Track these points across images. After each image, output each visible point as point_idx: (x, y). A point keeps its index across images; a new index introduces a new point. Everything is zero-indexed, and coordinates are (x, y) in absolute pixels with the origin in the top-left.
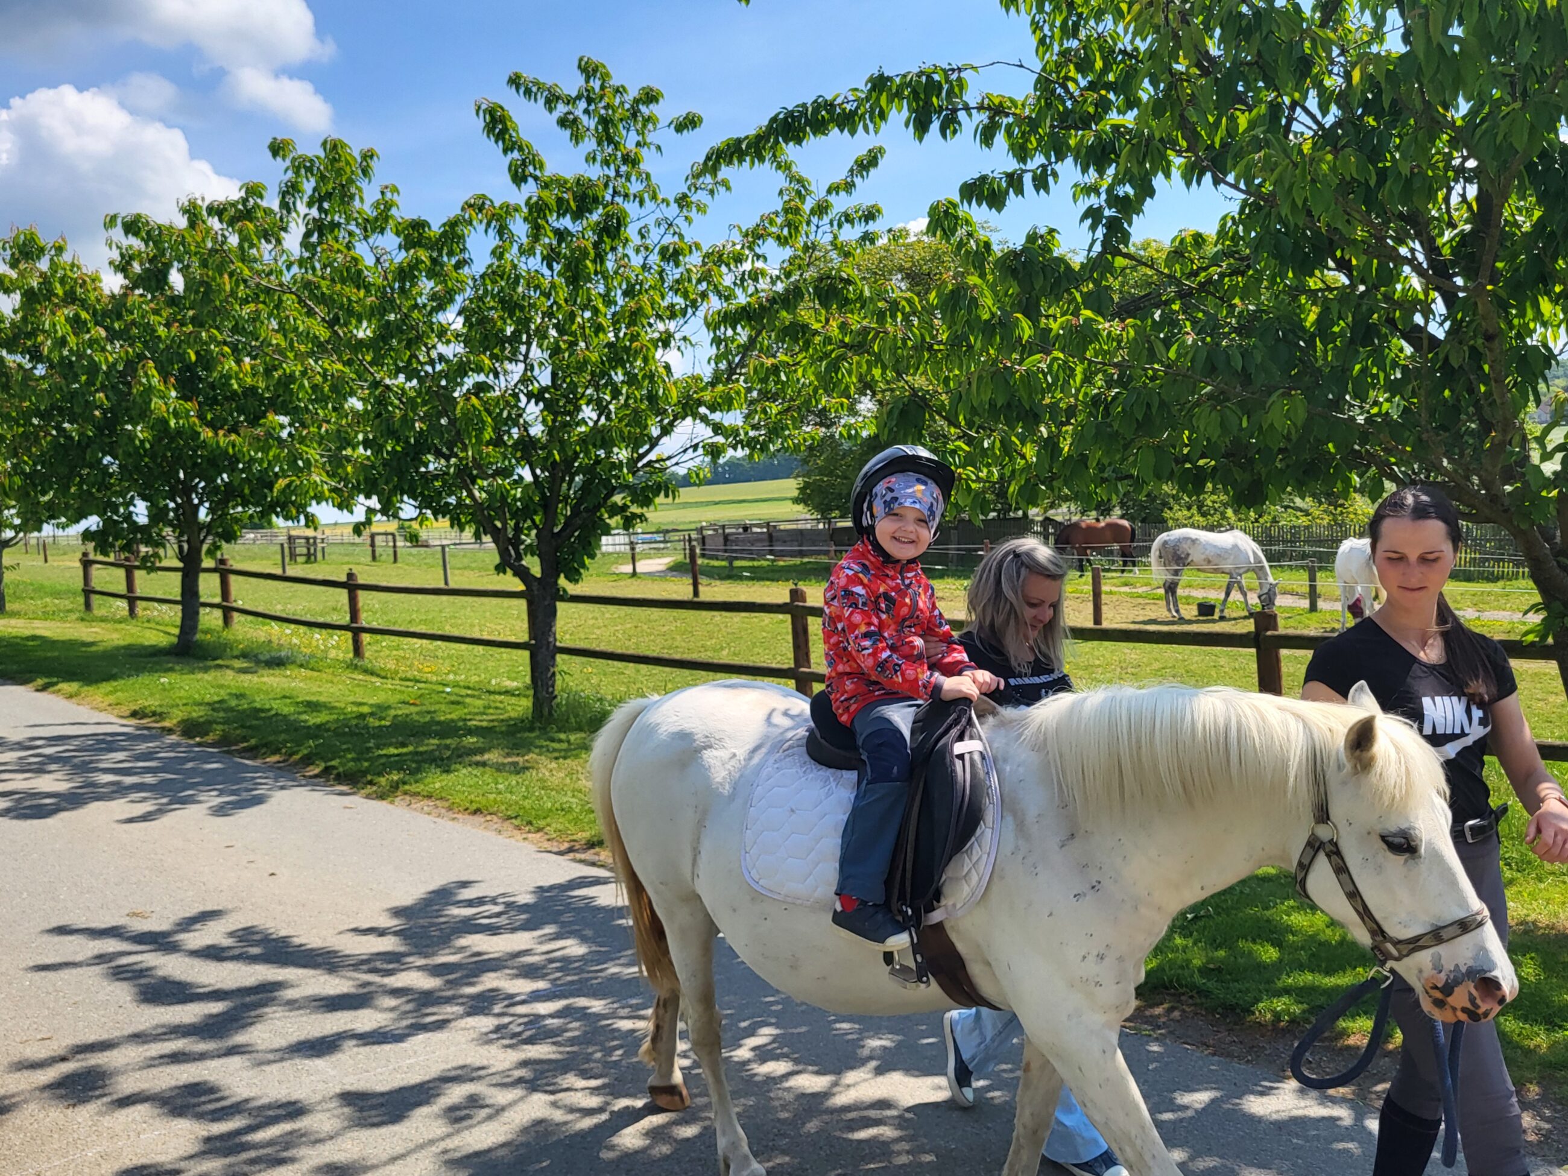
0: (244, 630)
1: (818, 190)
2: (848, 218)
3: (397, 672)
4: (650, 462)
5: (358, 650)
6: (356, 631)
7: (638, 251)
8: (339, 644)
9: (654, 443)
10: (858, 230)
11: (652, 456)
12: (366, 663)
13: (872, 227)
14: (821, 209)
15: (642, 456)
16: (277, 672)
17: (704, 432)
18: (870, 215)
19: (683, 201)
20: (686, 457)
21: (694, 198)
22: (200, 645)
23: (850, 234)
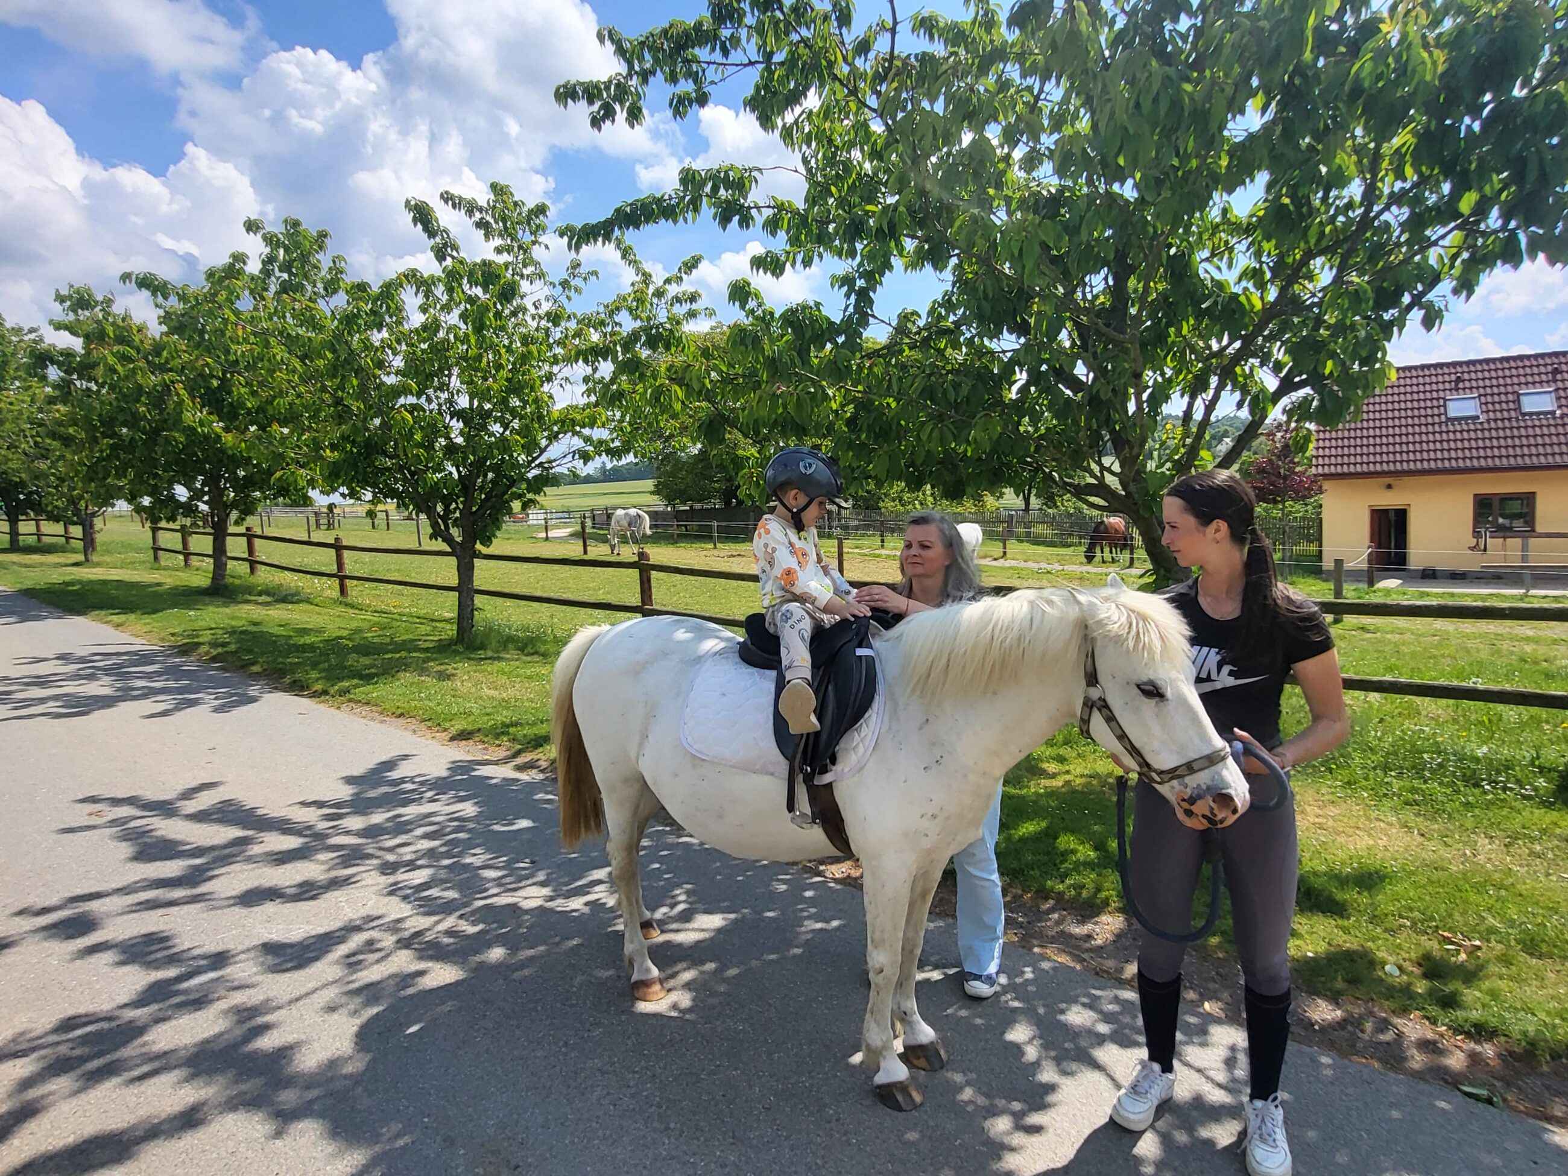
0: (264, 576)
1: (658, 280)
2: (677, 299)
3: (369, 606)
4: (541, 463)
5: (343, 591)
6: (342, 578)
7: (534, 318)
8: (330, 588)
9: (543, 451)
10: (686, 307)
11: (543, 459)
12: (349, 600)
13: (694, 306)
14: (659, 294)
15: (534, 459)
16: (283, 605)
17: (577, 443)
18: (693, 298)
19: (565, 284)
20: (565, 460)
21: (573, 283)
22: (226, 587)
23: (680, 310)
